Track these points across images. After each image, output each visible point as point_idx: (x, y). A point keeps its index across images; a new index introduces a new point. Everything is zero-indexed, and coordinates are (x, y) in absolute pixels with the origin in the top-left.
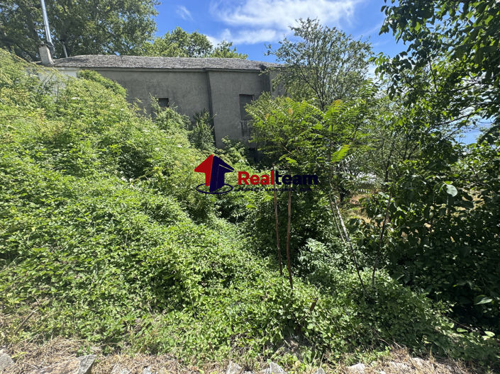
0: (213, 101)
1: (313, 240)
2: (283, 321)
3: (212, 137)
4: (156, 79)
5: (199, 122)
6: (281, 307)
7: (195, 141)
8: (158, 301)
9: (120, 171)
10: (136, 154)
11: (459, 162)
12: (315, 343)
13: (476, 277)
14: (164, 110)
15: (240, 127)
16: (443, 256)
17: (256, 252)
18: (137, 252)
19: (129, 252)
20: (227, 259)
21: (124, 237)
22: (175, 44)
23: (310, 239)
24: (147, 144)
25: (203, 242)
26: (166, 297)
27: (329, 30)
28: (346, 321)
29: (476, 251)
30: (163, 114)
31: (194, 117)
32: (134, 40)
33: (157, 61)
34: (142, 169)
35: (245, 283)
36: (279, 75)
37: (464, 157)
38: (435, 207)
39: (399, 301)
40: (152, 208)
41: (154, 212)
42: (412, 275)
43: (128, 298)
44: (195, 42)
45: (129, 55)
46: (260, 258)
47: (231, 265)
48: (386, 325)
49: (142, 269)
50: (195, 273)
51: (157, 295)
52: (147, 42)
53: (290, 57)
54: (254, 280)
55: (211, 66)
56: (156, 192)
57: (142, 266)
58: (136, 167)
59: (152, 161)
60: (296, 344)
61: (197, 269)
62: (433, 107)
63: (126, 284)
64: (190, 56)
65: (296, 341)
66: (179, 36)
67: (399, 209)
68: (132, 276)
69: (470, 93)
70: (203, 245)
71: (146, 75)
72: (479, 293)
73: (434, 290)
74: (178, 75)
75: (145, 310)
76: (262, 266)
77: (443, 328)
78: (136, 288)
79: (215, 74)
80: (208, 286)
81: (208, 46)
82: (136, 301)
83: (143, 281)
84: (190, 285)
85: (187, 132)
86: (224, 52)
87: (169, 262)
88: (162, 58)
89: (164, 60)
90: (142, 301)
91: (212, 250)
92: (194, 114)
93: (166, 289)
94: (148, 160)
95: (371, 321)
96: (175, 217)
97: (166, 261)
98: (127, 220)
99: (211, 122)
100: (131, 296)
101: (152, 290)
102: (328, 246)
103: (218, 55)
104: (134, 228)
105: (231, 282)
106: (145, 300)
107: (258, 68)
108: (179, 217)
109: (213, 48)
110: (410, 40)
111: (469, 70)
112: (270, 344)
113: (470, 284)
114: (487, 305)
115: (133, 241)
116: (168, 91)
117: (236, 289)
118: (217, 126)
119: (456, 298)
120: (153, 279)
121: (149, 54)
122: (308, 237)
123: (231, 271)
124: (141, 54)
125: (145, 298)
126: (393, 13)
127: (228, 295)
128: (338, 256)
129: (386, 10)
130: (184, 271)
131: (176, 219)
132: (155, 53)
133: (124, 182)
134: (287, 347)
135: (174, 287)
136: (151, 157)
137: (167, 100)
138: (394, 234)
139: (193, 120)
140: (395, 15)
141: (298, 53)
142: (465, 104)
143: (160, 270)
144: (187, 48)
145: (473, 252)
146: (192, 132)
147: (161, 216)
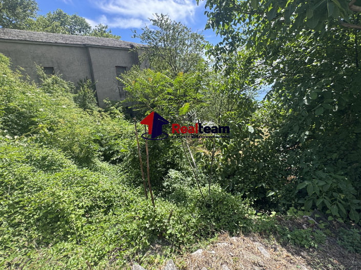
0: (94, 71)
1: (173, 170)
2: (150, 232)
3: (95, 99)
4: (40, 50)
5: (83, 87)
6: (148, 222)
7: (80, 102)
8: (44, 238)
9: (4, 130)
10: (20, 115)
11: (257, 112)
12: (173, 242)
13: (266, 180)
14: (49, 77)
15: (117, 91)
16: (249, 170)
17: (130, 185)
18: (21, 199)
19: (12, 200)
20: (106, 193)
21: (7, 188)
22: (57, 23)
23: (171, 170)
24: (31, 106)
25: (86, 182)
26: (52, 233)
27: (176, 23)
28: (194, 223)
29: (266, 165)
30: (49, 80)
31: (78, 83)
32: (16, 16)
33: (41, 35)
34: (27, 127)
35: (123, 209)
36: (144, 53)
37: (259, 109)
38: (244, 141)
39: (225, 203)
40: (37, 160)
41: (39, 163)
42: (233, 185)
43: (12, 241)
44: (75, 22)
45: (11, 28)
46: (134, 188)
47: (110, 197)
48: (218, 220)
49: (27, 213)
50: (79, 208)
51: (42, 232)
52: (29, 18)
53: (151, 41)
54: (129, 205)
55: (89, 43)
56: (41, 146)
57: (26, 210)
58: (22, 126)
59: (36, 120)
60: (160, 246)
61: (81, 205)
62: (240, 78)
63: (9, 229)
64: (73, 34)
65: (159, 244)
66: (60, 16)
67: (224, 143)
68: (17, 221)
69: (259, 70)
70: (86, 184)
71: (30, 46)
72: (268, 189)
73: (245, 192)
74: (61, 49)
75: (31, 247)
76: (135, 194)
77: (249, 215)
78: (21, 230)
79: (94, 49)
80: (91, 217)
81: (87, 27)
82: (21, 241)
83: (28, 223)
84: (74, 219)
85: (72, 95)
86: (101, 32)
87: (54, 203)
88: (45, 33)
89: (47, 35)
90: (28, 241)
91: (93, 188)
92: (79, 81)
93: (52, 225)
94: (33, 119)
95: (209, 219)
96: (61, 165)
97: (51, 203)
98: (10, 172)
99: (93, 87)
100: (16, 238)
101: (38, 229)
102: (183, 173)
103: (96, 34)
104: (17, 179)
105: (111, 210)
106: (30, 239)
107: (129, 47)
108: (64, 165)
109: (92, 28)
110: (224, 35)
111: (257, 56)
112: (140, 251)
113: (264, 185)
114: (272, 196)
115: (17, 190)
116: (52, 62)
117: (115, 214)
118: (99, 90)
119: (257, 195)
120: (38, 220)
121: (32, 29)
122: (169, 168)
123: (111, 201)
124: (24, 28)
125: (31, 237)
126: (211, 16)
127: (108, 220)
128: (189, 179)
129: (208, 14)
130: (68, 209)
131: (61, 166)
132: (38, 28)
133: (8, 139)
134: (153, 250)
135: (59, 223)
136: (36, 116)
137: (52, 68)
138: (222, 160)
139: (77, 85)
140: (213, 18)
141: (156, 37)
142: (257, 76)
143: (44, 211)
144: (69, 27)
145: (265, 165)
146: (77, 95)
147: (47, 166)
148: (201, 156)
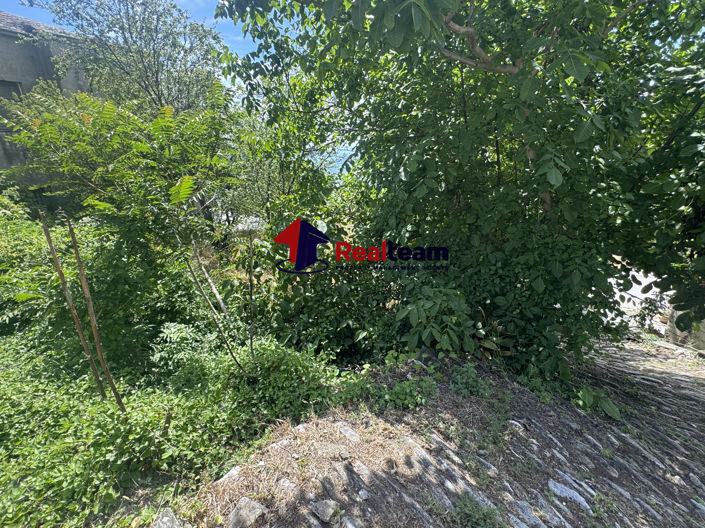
2: (118, 469)
6: (110, 448)
12: (180, 472)
13: (354, 314)
16: (325, 301)
17: (57, 376)
23: (167, 324)
28: (223, 420)
29: (353, 287)
35: (39, 438)
36: (67, 50)
37: (337, 189)
39: (283, 367)
42: (299, 332)
48: (271, 403)
60: (147, 491)
62: (299, 129)
65: (146, 486)
67: (277, 257)
69: (331, 116)
73: (320, 341)
76: (73, 394)
77: (328, 379)
107: (19, 31)
110: (259, 37)
111: (325, 89)
113: (351, 323)
119: (342, 342)
128: (212, 337)
138: (277, 289)
141: (97, 17)
142: (328, 128)
145: (351, 289)
148: (232, 286)
